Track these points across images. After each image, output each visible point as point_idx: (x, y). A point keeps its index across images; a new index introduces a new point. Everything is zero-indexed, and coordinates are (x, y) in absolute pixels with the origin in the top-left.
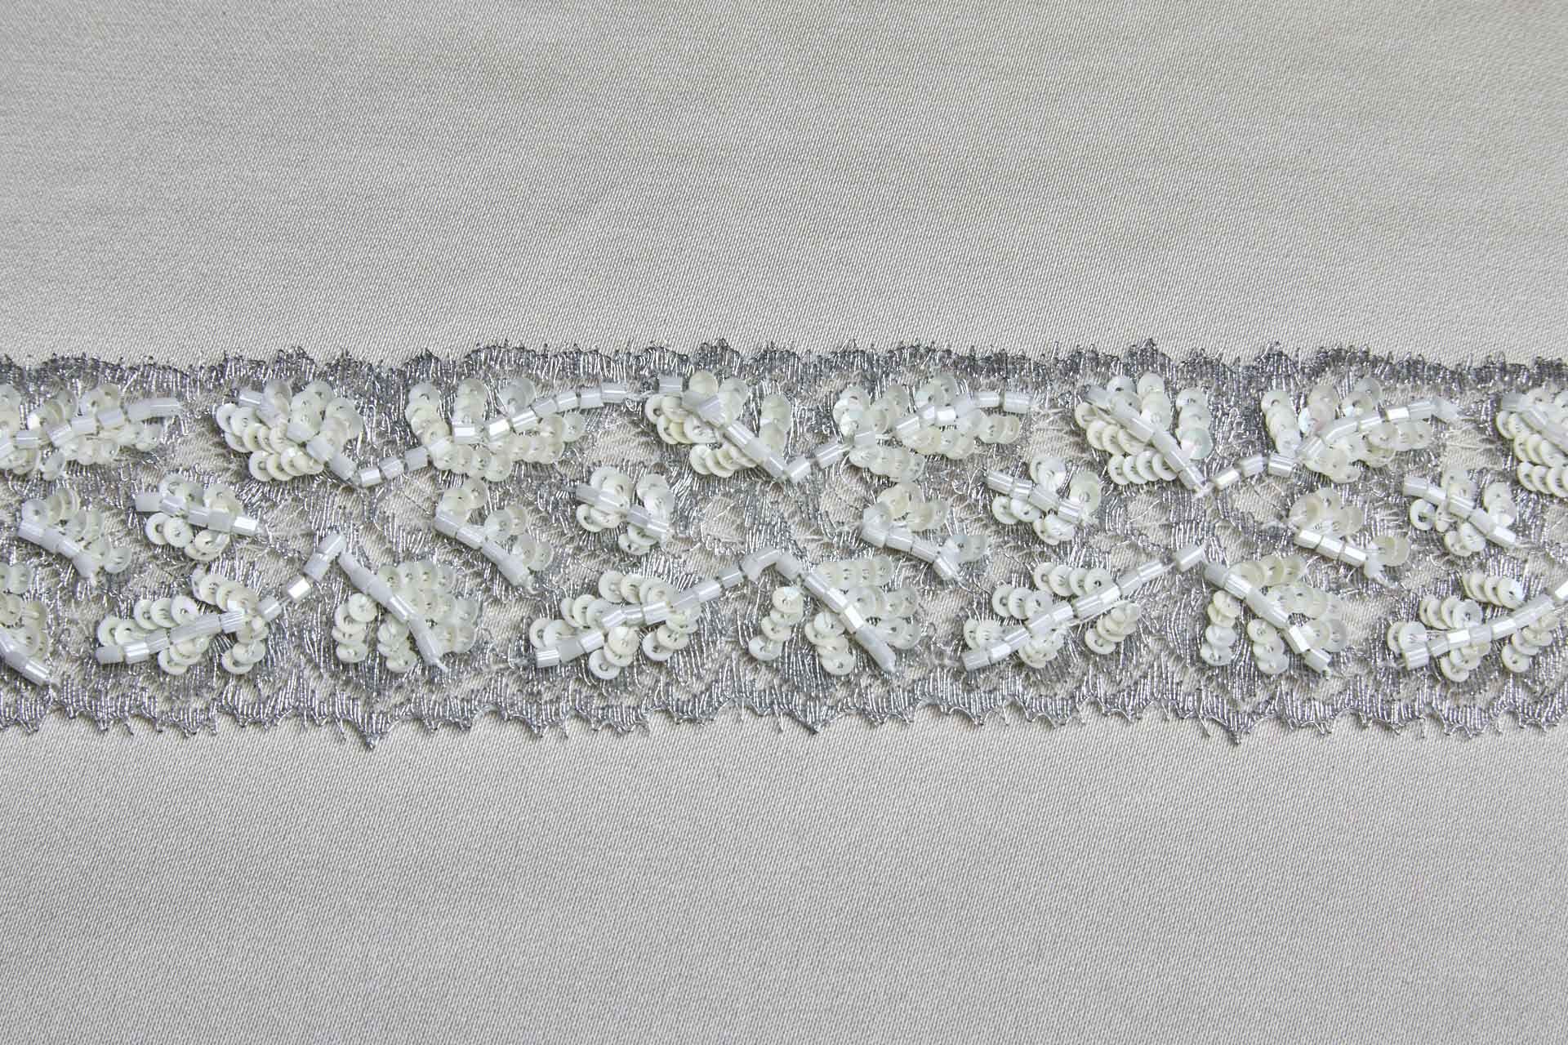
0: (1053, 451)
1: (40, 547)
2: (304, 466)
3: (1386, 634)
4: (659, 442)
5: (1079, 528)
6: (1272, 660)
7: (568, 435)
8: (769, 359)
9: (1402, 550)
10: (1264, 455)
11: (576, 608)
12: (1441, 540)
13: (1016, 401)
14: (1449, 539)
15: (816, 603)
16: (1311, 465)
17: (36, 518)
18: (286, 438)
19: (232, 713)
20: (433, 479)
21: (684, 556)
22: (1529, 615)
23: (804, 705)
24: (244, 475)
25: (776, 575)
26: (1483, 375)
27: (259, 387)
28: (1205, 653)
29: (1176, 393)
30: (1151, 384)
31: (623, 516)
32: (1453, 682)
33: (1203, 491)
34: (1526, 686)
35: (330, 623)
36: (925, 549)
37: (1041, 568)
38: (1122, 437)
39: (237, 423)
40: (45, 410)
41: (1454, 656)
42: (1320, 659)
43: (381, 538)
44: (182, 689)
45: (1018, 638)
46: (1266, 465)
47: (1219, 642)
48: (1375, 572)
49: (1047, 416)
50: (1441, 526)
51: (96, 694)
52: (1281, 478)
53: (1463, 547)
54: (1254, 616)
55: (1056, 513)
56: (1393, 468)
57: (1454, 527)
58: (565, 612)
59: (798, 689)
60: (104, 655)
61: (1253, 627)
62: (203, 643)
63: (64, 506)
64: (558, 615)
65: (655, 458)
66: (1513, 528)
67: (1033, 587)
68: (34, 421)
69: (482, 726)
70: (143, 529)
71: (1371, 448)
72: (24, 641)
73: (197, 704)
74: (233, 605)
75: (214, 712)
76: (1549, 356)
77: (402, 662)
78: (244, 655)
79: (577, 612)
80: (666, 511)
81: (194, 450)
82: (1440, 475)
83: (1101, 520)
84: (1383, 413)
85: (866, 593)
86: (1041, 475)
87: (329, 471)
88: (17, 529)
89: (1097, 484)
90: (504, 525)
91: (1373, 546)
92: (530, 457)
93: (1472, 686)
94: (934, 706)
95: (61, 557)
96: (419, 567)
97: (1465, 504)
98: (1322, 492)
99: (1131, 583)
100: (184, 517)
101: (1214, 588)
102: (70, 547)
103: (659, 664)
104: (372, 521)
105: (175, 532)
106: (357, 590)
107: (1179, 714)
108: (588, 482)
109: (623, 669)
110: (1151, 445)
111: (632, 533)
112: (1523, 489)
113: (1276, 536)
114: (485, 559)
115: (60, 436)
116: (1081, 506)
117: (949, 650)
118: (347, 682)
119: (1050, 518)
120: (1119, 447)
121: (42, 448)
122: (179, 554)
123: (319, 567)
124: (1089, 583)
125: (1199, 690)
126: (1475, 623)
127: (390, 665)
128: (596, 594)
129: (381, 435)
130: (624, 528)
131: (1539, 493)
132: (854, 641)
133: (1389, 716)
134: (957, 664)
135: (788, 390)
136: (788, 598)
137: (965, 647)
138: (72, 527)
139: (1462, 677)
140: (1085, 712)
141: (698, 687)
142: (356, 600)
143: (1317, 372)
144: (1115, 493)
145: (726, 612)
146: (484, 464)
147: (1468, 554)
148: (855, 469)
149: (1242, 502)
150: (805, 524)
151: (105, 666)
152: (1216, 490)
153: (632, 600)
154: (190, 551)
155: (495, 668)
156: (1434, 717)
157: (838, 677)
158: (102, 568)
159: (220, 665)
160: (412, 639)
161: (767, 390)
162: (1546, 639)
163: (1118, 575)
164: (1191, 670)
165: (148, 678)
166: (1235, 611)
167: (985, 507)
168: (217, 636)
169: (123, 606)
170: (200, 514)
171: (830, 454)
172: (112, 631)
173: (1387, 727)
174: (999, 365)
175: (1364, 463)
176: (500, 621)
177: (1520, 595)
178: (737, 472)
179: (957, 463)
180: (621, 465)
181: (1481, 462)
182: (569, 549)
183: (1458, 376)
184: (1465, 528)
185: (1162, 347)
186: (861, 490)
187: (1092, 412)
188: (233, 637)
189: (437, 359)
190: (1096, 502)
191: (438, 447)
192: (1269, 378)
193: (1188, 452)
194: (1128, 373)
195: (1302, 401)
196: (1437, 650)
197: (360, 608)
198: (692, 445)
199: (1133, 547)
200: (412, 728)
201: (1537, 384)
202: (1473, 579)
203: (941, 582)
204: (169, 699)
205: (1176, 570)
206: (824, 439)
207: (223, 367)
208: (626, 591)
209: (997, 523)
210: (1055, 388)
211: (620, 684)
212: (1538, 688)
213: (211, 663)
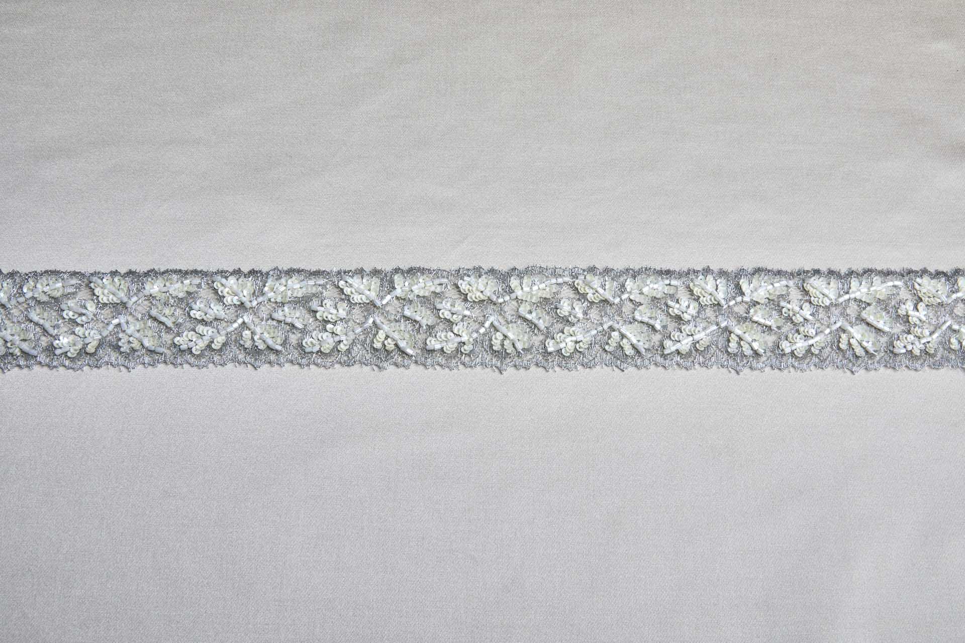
0: (684, 295)
1: (409, 318)
2: (482, 297)
3: (778, 345)
4: (578, 293)
5: (692, 316)
6: (748, 352)
7: (554, 290)
8: (607, 271)
9: (781, 322)
10: (742, 297)
11: (558, 336)
12: (792, 319)
13: (674, 282)
14: (794, 318)
15: (623, 336)
16: (754, 299)
17: (408, 310)
18: (477, 289)
19: (464, 364)
20: (517, 301)
21: (586, 323)
22: (817, 339)
23: (620, 363)
24: (466, 300)
25: (612, 329)
26: (799, 274)
27: (469, 276)
28: (729, 350)
29: (716, 280)
30: (710, 278)
31: (569, 312)
32: (798, 357)
33: (725, 307)
34: (818, 358)
35: (491, 340)
36: (652, 322)
37: (683, 327)
38: (703, 292)
39: (464, 286)
40: (410, 281)
41: (798, 350)
42: (761, 351)
43: (504, 317)
44: (450, 357)
45: (678, 346)
46: (742, 299)
47: (733, 345)
48: (774, 328)
49: (682, 286)
50: (791, 315)
51: (426, 358)
52: (746, 303)
53: (798, 320)
54: (742, 340)
55: (686, 312)
56: (776, 300)
57: (794, 315)
58: (555, 338)
59: (618, 359)
60: (427, 348)
61: (742, 343)
62: (456, 345)
63: (416, 307)
64: (553, 338)
65: (578, 297)
66: (811, 315)
67: (681, 332)
68: (407, 284)
69: (533, 368)
70: (438, 313)
71: (770, 294)
72: (406, 343)
73: (454, 361)
74: (464, 334)
75: (459, 364)
76: (816, 268)
77: (510, 350)
78: (467, 348)
79: (558, 337)
80: (581, 311)
81: (451, 293)
82: (790, 301)
83: (699, 315)
84: (772, 284)
85: (636, 334)
86: (682, 302)
87: (489, 299)
88: (403, 313)
89: (696, 304)
90: (537, 314)
91: (772, 321)
92: (544, 296)
93: (804, 357)
94: (656, 364)
95: (415, 321)
96: (514, 325)
97: (797, 309)
98: (758, 306)
99: (708, 331)
100: (450, 311)
101: (730, 332)
102: (418, 318)
103: (580, 352)
104: (501, 312)
105: (447, 315)
106: (498, 331)
107: (722, 366)
108: (560, 303)
109: (571, 353)
110: (711, 294)
111: (572, 317)
112: (813, 304)
113: (746, 318)
114: (532, 323)
115: (414, 288)
116: (693, 310)
117: (659, 349)
118: (495, 356)
119: (685, 314)
120: (702, 294)
121: (409, 291)
122: (449, 321)
123: (487, 324)
124: (696, 332)
125: (728, 360)
126: (802, 341)
127: (507, 351)
128: (563, 333)
129: (503, 289)
130: (570, 315)
131: (817, 305)
132: (633, 347)
133: (781, 366)
134: (662, 353)
135: (612, 279)
136: (615, 334)
137: (664, 348)
138: (419, 313)
139: (800, 356)
140: (697, 366)
141: (591, 358)
142: (498, 334)
143: (754, 274)
144: (702, 307)
145: (598, 338)
146: (531, 298)
147: (799, 322)
148: (631, 300)
149: (736, 309)
150: (619, 315)
151: (429, 351)
152: (729, 306)
153: (573, 335)
154: (451, 320)
155: (536, 352)
156: (793, 366)
157: (630, 356)
158: (427, 324)
159: (461, 351)
160: (513, 344)
161: (607, 279)
162: (823, 345)
163: (704, 329)
164: (725, 354)
165: (441, 354)
166: (737, 339)
167: (667, 311)
168: (459, 343)
169: (433, 335)
170: (454, 310)
171: (625, 296)
172: (430, 341)
173: (780, 369)
174: (668, 273)
175: (768, 298)
176: (537, 340)
177: (814, 333)
178: (600, 301)
179: (659, 299)
180: (568, 299)
181: (800, 297)
182: (555, 321)
183: (792, 274)
184: (798, 315)
185: (711, 268)
186: (633, 306)
187: (694, 285)
188: (464, 343)
189: (518, 270)
190: (697, 310)
191: (519, 293)
192: (741, 276)
193: (721, 296)
194: (703, 274)
195: (750, 283)
196: (793, 348)
197: (499, 336)
198: (587, 294)
199: (707, 321)
200: (513, 369)
201: (814, 275)
202: (802, 329)
203: (656, 331)
204: (446, 360)
205: (720, 328)
206: (623, 293)
207: (459, 271)
208: (572, 333)
209: (670, 315)
210: (684, 279)
211: (571, 357)
212: (822, 358)
213: (457, 350)
